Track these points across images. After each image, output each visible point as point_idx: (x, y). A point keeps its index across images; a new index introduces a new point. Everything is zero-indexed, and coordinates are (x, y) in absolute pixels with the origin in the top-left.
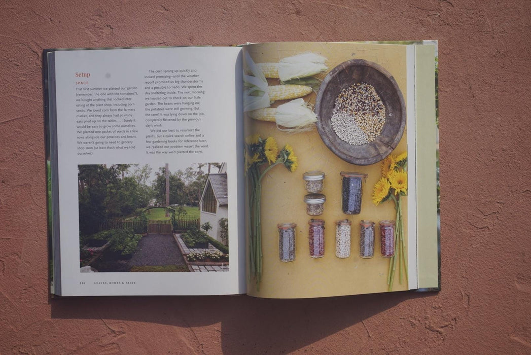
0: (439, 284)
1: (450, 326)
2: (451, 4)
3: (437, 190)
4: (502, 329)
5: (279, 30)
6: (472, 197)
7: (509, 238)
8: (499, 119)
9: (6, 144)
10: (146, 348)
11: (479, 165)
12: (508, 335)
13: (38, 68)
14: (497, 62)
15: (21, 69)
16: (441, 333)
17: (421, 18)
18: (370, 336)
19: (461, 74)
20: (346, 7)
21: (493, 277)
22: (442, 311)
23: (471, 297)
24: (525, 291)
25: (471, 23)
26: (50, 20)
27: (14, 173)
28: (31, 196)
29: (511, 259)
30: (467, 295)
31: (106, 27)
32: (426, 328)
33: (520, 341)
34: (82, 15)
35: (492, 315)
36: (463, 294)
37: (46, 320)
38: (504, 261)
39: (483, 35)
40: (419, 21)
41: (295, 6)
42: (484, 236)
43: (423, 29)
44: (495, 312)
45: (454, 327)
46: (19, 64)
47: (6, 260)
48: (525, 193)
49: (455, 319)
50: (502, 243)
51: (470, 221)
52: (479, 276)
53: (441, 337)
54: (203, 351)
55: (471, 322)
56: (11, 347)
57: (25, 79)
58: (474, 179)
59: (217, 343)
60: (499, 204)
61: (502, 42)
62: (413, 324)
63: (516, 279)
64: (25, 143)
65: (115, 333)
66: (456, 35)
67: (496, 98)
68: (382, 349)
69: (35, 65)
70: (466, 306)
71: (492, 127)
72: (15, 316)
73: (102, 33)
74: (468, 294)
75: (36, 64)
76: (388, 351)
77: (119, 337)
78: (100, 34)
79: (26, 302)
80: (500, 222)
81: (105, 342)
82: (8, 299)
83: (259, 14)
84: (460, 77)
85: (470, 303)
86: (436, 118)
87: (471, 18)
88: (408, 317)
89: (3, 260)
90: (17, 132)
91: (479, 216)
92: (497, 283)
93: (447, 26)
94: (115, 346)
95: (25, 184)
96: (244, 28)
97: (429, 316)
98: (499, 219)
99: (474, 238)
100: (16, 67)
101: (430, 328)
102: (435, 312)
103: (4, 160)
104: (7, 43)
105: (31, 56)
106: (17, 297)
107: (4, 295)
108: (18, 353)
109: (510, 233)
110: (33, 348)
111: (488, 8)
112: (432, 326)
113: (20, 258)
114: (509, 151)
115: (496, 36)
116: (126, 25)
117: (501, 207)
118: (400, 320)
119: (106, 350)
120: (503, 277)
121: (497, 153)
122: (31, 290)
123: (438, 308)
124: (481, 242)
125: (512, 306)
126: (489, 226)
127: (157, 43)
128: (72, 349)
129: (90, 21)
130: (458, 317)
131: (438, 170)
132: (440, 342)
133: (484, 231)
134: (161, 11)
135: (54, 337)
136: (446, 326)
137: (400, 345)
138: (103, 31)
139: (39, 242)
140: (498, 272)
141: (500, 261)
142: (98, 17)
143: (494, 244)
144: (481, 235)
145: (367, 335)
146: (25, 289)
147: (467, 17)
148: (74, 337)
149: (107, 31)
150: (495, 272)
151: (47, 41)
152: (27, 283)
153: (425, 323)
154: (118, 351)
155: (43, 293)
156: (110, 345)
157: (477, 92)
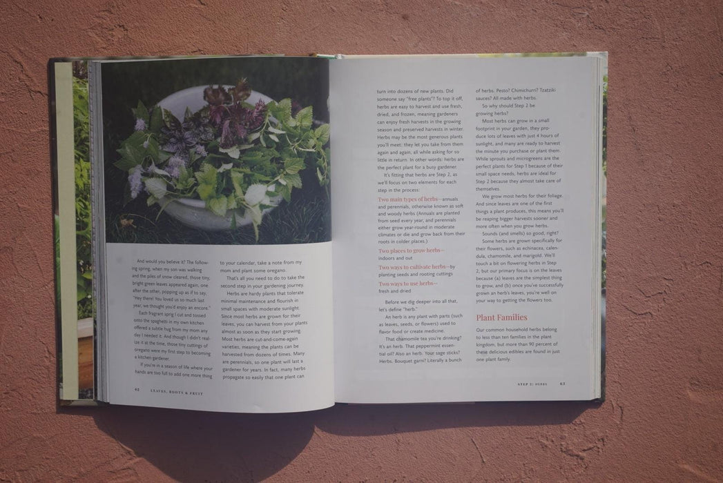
1: (595, 449)
3: (603, 262)
4: (667, 453)
5: (362, 34)
6: (629, 271)
7: (680, 328)
8: (670, 161)
11: (639, 226)
12: (676, 463)
14: (668, 82)
16: (582, 459)
17: (562, 18)
18: (484, 462)
19: (618, 99)
20: (456, 3)
21: (656, 382)
22: (585, 428)
23: (625, 409)
24: (701, 402)
25: (633, 26)
26: (38, 17)
28: (13, 264)
29: (681, 358)
30: (620, 407)
31: (118, 27)
32: (562, 451)
33: (693, 471)
34: (84, 11)
35: (654, 434)
36: (615, 405)
37: (35, 435)
38: (672, 360)
39: (648, 44)
40: (559, 23)
42: (645, 324)
43: (565, 34)
44: (659, 431)
45: (600, 450)
48: (704, 266)
49: (603, 439)
50: (669, 335)
51: (625, 304)
52: (637, 380)
53: (582, 463)
54: (252, 480)
55: (624, 444)
57: (4, 100)
60: (666, 282)
61: (676, 53)
62: (544, 447)
63: (688, 385)
64: (5, 191)
65: (131, 455)
66: (611, 43)
67: (666, 133)
68: (501, 479)
69: (18, 81)
70: (618, 422)
71: (660, 174)
73: (113, 36)
74: (621, 405)
75: (19, 79)
77: (136, 460)
78: (110, 37)
79: (8, 411)
80: (667, 306)
81: (117, 466)
83: (333, 11)
84: (616, 102)
85: (624, 418)
86: (603, 162)
87: (633, 20)
88: (537, 437)
91: (638, 297)
92: (662, 390)
93: (599, 30)
94: (131, 472)
96: (313, 31)
97: (566, 435)
98: (667, 301)
99: (630, 328)
101: (567, 452)
102: (575, 429)
105: (13, 68)
109: (682, 322)
110: (18, 474)
111: (657, 5)
112: (571, 448)
114: (682, 207)
115: (667, 45)
116: (146, 25)
117: (670, 285)
118: (526, 440)
119: (118, 477)
120: (670, 382)
121: (666, 211)
122: (14, 393)
123: (579, 424)
124: (641, 333)
125: (682, 422)
126: (651, 311)
127: (190, 50)
128: (71, 475)
129: (96, 19)
130: (607, 436)
131: (604, 234)
132: (581, 471)
133: (645, 318)
134: (195, 6)
135: (47, 459)
136: (590, 449)
137: (526, 474)
138: (114, 33)
139: (24, 328)
140: (664, 375)
141: (665, 360)
142: (106, 13)
143: (659, 336)
144: (641, 324)
145: (480, 460)
146: (5, 393)
147: (627, 17)
148: (75, 460)
149: (118, 33)
150: (660, 375)
151: (35, 47)
152: (8, 385)
153: (561, 445)
154: (134, 478)
155: (31, 398)
156: (124, 471)
157: (639, 123)
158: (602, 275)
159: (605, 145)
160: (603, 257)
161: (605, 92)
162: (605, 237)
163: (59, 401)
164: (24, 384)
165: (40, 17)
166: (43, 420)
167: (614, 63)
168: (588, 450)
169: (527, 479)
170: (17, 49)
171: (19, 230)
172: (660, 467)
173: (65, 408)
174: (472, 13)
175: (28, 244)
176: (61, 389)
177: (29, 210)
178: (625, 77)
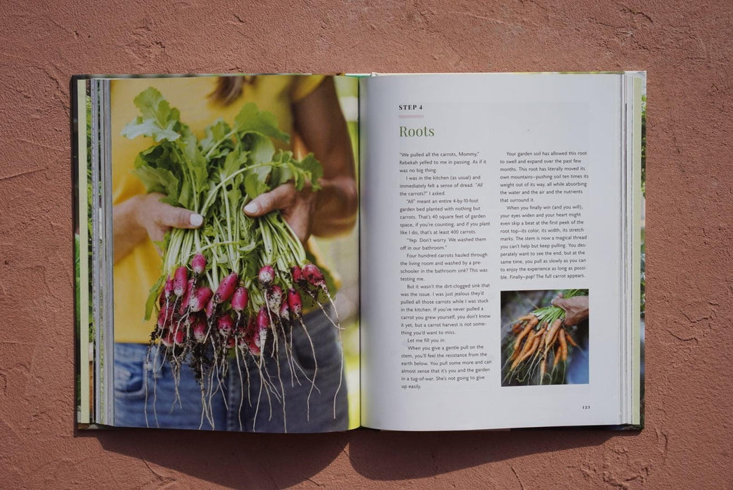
0: (642, 420)
1: (639, 478)
2: (649, 18)
3: (642, 286)
5: (402, 52)
6: (674, 295)
7: (726, 354)
8: (715, 184)
9: (11, 209)
11: (684, 250)
13: (58, 102)
14: (713, 103)
15: (34, 103)
17: (605, 38)
19: (662, 119)
20: (498, 21)
21: (701, 409)
22: (628, 457)
23: (670, 438)
25: (678, 46)
26: (75, 33)
27: (21, 251)
28: (45, 283)
29: (727, 385)
30: (665, 436)
31: (155, 44)
32: (604, 480)
34: (121, 28)
35: (699, 464)
36: (658, 434)
37: (64, 459)
38: (718, 388)
39: (693, 64)
40: (602, 42)
41: (425, 18)
42: (690, 350)
43: (608, 53)
44: (705, 461)
45: (644, 480)
46: (30, 95)
47: (9, 373)
49: (647, 469)
50: (715, 362)
51: (670, 330)
52: (682, 408)
55: (669, 474)
57: (38, 117)
58: (677, 269)
60: (712, 307)
61: (722, 74)
62: (586, 476)
64: (38, 209)
65: (162, 480)
66: (655, 63)
67: (712, 155)
69: (53, 98)
70: (663, 451)
71: (705, 196)
72: (20, 453)
73: (150, 53)
74: (665, 433)
75: (55, 96)
77: (169, 486)
78: (147, 54)
79: (37, 434)
80: (713, 332)
82: (10, 429)
83: (373, 29)
84: (661, 123)
85: (668, 447)
86: (642, 183)
87: (678, 40)
88: (579, 465)
89: (5, 374)
90: (27, 192)
91: (683, 322)
92: (708, 418)
93: (643, 50)
95: (37, 266)
96: (352, 49)
97: (609, 464)
98: (712, 327)
99: (675, 354)
100: (26, 100)
101: (610, 481)
102: (618, 458)
103: (8, 232)
104: (14, 66)
105: (48, 85)
106: (24, 427)
107: (6, 423)
109: (728, 348)
111: (702, 25)
112: (614, 478)
113: (29, 370)
114: (728, 230)
115: (712, 65)
116: (183, 42)
117: (716, 310)
118: (567, 469)
120: (716, 410)
121: (712, 234)
122: (44, 416)
123: (622, 453)
124: (686, 359)
126: (697, 337)
127: (228, 68)
129: (133, 36)
130: (651, 466)
131: (643, 257)
133: (690, 344)
134: (233, 23)
136: (634, 478)
138: (151, 50)
139: (55, 349)
140: (710, 403)
141: (712, 388)
142: (144, 30)
143: (704, 362)
144: (686, 350)
146: (35, 416)
147: (671, 37)
149: (156, 50)
150: (705, 403)
151: (71, 64)
152: (38, 407)
153: (604, 474)
155: (60, 421)
157: (684, 145)
158: (641, 298)
159: (643, 166)
160: (642, 280)
161: (643, 112)
162: (644, 259)
163: (76, 424)
164: (54, 406)
165: (77, 34)
166: (72, 444)
167: (658, 84)
168: (632, 479)
170: (53, 65)
171: (52, 249)
173: (81, 431)
174: (514, 32)
175: (61, 263)
176: (79, 412)
177: (62, 228)
178: (670, 98)
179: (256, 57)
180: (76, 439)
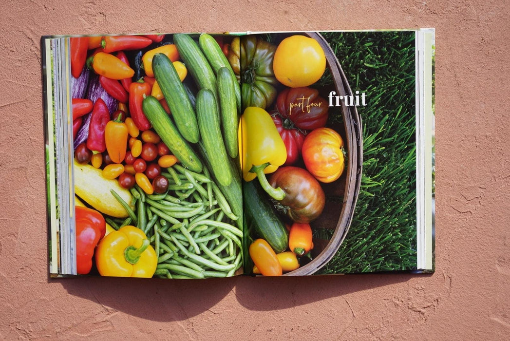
0: (433, 266)
1: (432, 306)
3: (433, 175)
4: (482, 310)
5: (269, 18)
6: (455, 182)
7: (491, 222)
8: (483, 106)
9: (2, 128)
10: (139, 326)
11: (462, 151)
12: (489, 316)
13: (33, 54)
14: (482, 50)
15: (17, 55)
16: (423, 314)
17: (408, 6)
18: (354, 316)
19: (446, 62)
21: (474, 259)
22: (424, 292)
23: (453, 279)
24: (505, 274)
25: (458, 12)
26: (44, 7)
27: (10, 156)
28: (27, 178)
29: (492, 243)
30: (450, 277)
31: (99, 14)
32: (409, 308)
33: (500, 322)
34: (75, 3)
35: (473, 296)
36: (445, 277)
37: (42, 298)
38: (485, 244)
39: (468, 24)
40: (405, 10)
42: (467, 220)
43: (410, 17)
44: (477, 294)
45: (436, 308)
46: (14, 50)
47: (3, 240)
48: (507, 178)
49: (437, 300)
50: (483, 227)
51: (453, 206)
52: (461, 258)
53: (423, 317)
54: (193, 329)
55: (453, 304)
56: (8, 324)
57: (20, 65)
58: (457, 164)
59: (206, 321)
60: (481, 190)
61: (487, 30)
62: (396, 305)
63: (497, 262)
64: (21, 128)
65: (108, 311)
66: (442, 24)
67: (480, 86)
68: (367, 329)
69: (30, 52)
70: (448, 288)
71: (476, 114)
72: (12, 294)
73: (96, 20)
75: (31, 50)
76: (372, 330)
77: (113, 315)
78: (93, 21)
79: (23, 281)
80: (482, 207)
81: (99, 319)
82: (5, 278)
84: (446, 64)
85: (452, 285)
87: (457, 7)
88: (392, 298)
90: (13, 116)
91: (461, 200)
92: (479, 265)
93: (433, 15)
94: (108, 323)
95: (21, 167)
96: (234, 16)
97: (412, 297)
98: (482, 203)
99: (456, 222)
100: (11, 53)
101: (413, 309)
102: (418, 293)
104: (2, 30)
105: (26, 43)
106: (14, 276)
108: (15, 329)
109: (492, 218)
110: (30, 325)
112: (415, 306)
113: (16, 238)
114: (492, 137)
115: (481, 25)
116: (118, 12)
117: (484, 192)
118: (384, 301)
119: (100, 327)
120: (484, 260)
121: (481, 140)
122: (28, 269)
123: (420, 290)
124: (464, 226)
125: (492, 288)
126: (471, 211)
127: (149, 30)
128: (67, 326)
129: (84, 9)
130: (440, 298)
132: (422, 322)
133: (466, 215)
135: (50, 314)
137: (384, 324)
138: (96, 18)
139: (34, 223)
140: (480, 255)
141: (481, 245)
142: (91, 4)
143: (476, 227)
144: (464, 220)
145: (352, 315)
146: (21, 269)
147: (453, 5)
148: (69, 315)
149: (100, 18)
150: (477, 255)
151: (42, 28)
152: (23, 263)
153: (408, 304)
154: (111, 328)
155: (39, 272)
156: (104, 323)
157: (462, 79)
158: (433, 184)
159: (433, 94)
160: (433, 171)
161: (433, 57)
162: (434, 157)
163: (49, 274)
164: (34, 262)
165: (45, 7)
166: (47, 287)
167: (444, 37)
168: (427, 307)
169: (385, 328)
170: (30, 29)
171: (31, 155)
172: (477, 319)
173: (53, 278)
174: (345, 3)
175: (37, 165)
176: (50, 266)
177: (37, 141)
178: (452, 47)
179: (169, 22)
180: (49, 284)
